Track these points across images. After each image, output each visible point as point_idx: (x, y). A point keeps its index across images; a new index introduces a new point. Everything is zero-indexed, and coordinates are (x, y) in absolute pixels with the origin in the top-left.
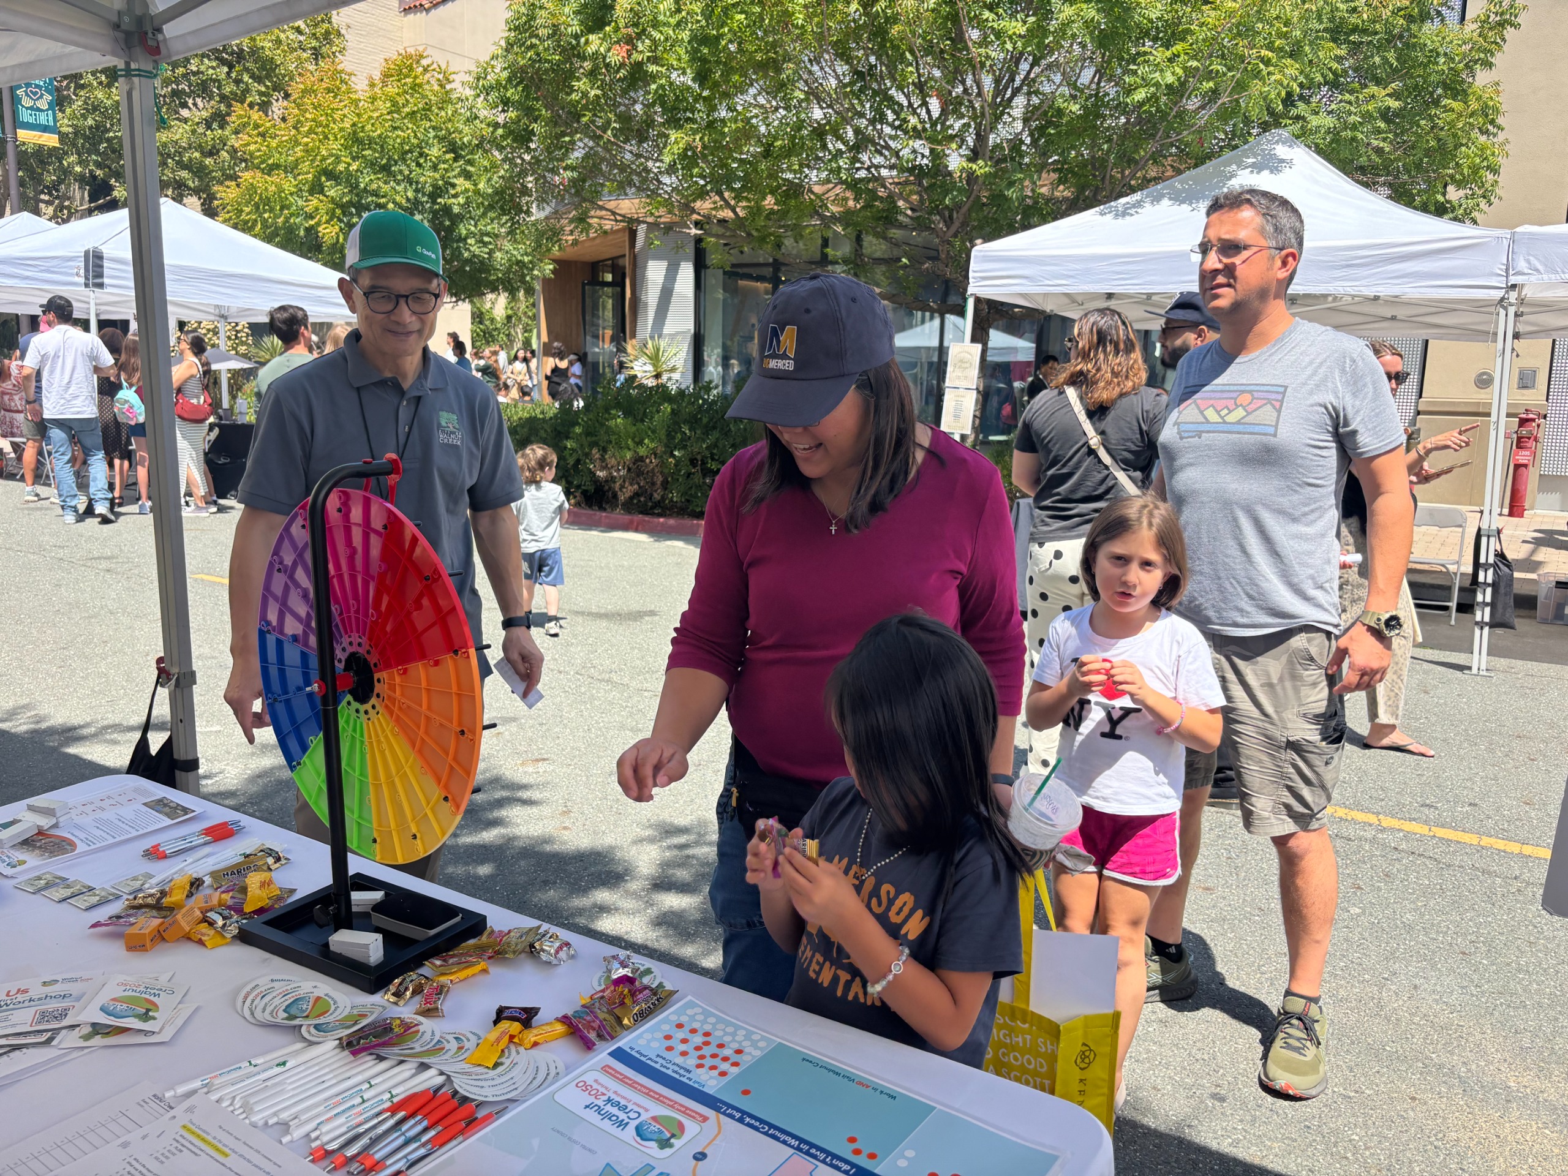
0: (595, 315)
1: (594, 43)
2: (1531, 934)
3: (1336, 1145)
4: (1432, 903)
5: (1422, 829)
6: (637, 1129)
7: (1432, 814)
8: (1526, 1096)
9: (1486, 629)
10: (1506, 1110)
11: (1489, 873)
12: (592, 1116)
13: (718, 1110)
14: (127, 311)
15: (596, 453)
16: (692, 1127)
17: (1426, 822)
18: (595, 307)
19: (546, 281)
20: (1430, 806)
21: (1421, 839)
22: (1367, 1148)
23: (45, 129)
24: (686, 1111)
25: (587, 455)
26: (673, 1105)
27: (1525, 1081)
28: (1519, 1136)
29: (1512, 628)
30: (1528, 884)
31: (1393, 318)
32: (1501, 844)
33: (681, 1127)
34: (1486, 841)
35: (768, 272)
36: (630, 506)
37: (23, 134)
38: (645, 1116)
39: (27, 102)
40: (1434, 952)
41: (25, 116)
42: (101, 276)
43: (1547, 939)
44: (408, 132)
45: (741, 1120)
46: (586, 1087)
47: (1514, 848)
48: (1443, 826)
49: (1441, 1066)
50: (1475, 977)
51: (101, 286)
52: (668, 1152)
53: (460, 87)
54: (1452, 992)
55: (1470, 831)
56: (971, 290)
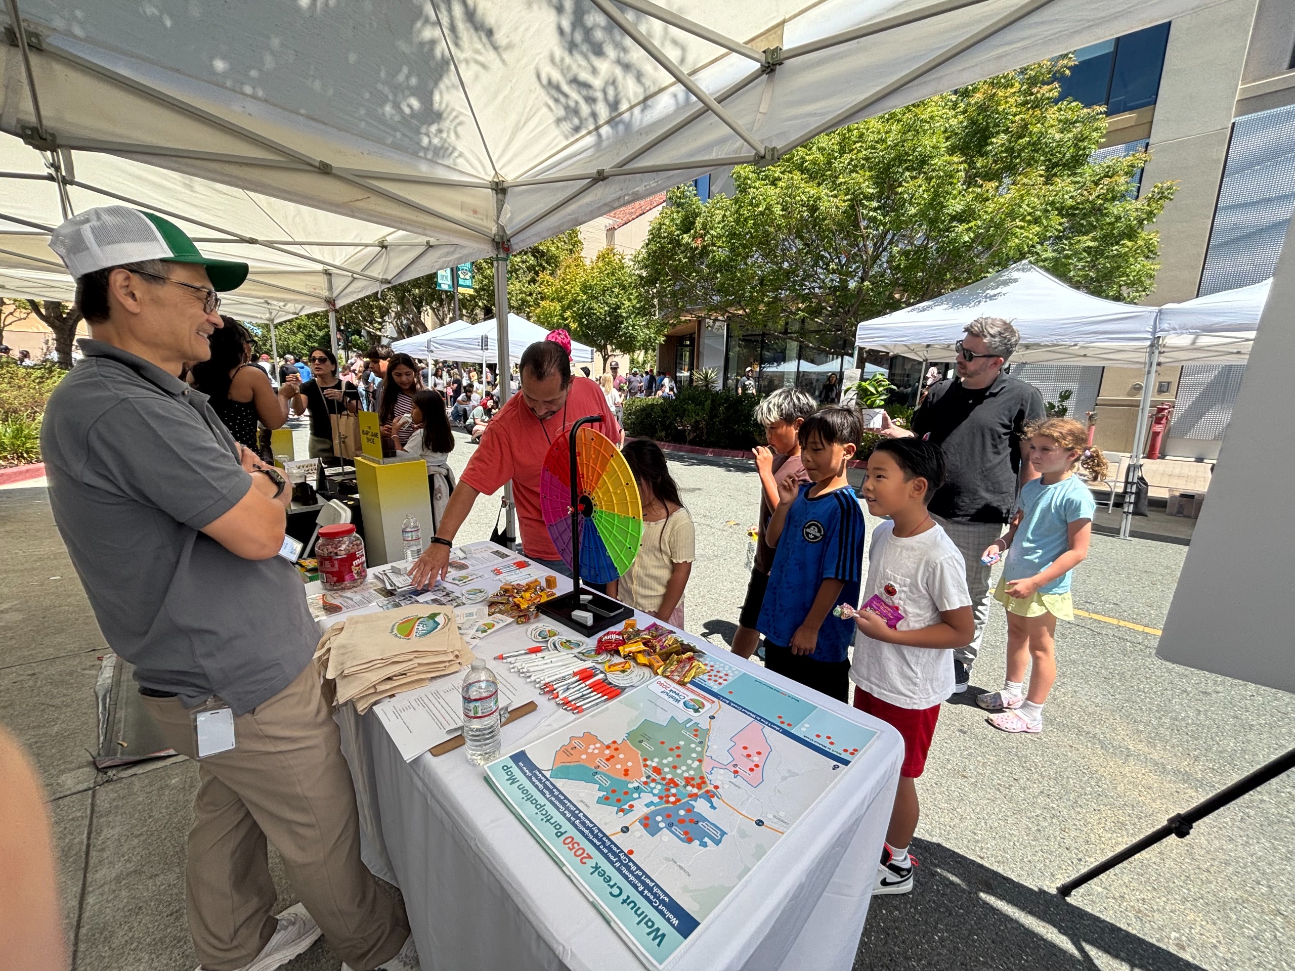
0: (681, 359)
1: (686, 238)
2: (1147, 672)
3: (1025, 762)
4: (1088, 651)
5: (1086, 614)
6: (684, 703)
7: (1091, 607)
8: (1139, 754)
9: (1130, 516)
10: (1126, 760)
11: (1124, 639)
12: (664, 696)
13: (719, 699)
14: (496, 360)
15: (678, 419)
16: (708, 705)
17: (1087, 611)
18: (682, 355)
19: (661, 345)
20: (1090, 603)
21: (1084, 619)
22: (1043, 767)
23: (468, 287)
24: (704, 698)
25: (675, 420)
26: (699, 695)
27: (1139, 747)
28: (1133, 774)
29: (1146, 516)
30: (1147, 647)
31: (1085, 356)
32: (1131, 625)
33: (703, 705)
34: (1122, 623)
35: (760, 338)
36: (693, 443)
37: (460, 290)
38: (687, 698)
39: (462, 276)
40: (1087, 676)
41: (461, 282)
42: (487, 345)
43: (1158, 677)
44: (607, 283)
45: (729, 704)
46: (661, 684)
47: (1140, 628)
48: (1097, 613)
49: (1088, 733)
50: (1112, 691)
51: (487, 349)
52: (698, 714)
53: (628, 262)
54: (1096, 697)
55: (1113, 617)
56: (856, 344)
